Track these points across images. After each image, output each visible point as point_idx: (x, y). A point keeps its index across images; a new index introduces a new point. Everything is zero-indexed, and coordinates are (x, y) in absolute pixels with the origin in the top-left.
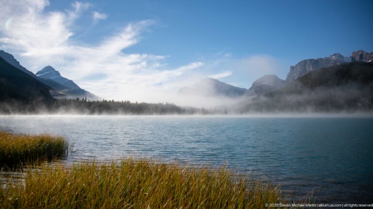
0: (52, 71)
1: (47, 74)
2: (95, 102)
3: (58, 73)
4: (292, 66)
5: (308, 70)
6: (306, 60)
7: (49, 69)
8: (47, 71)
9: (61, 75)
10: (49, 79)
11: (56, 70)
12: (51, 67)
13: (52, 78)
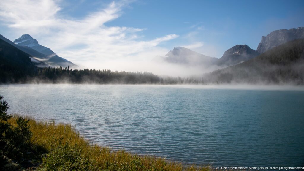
0: (30, 39)
1: (25, 42)
2: (77, 70)
3: (35, 41)
4: (263, 37)
5: (280, 40)
6: (278, 30)
7: (27, 37)
8: (24, 39)
9: (39, 43)
10: (26, 47)
11: (34, 38)
12: (29, 35)
13: (30, 46)
